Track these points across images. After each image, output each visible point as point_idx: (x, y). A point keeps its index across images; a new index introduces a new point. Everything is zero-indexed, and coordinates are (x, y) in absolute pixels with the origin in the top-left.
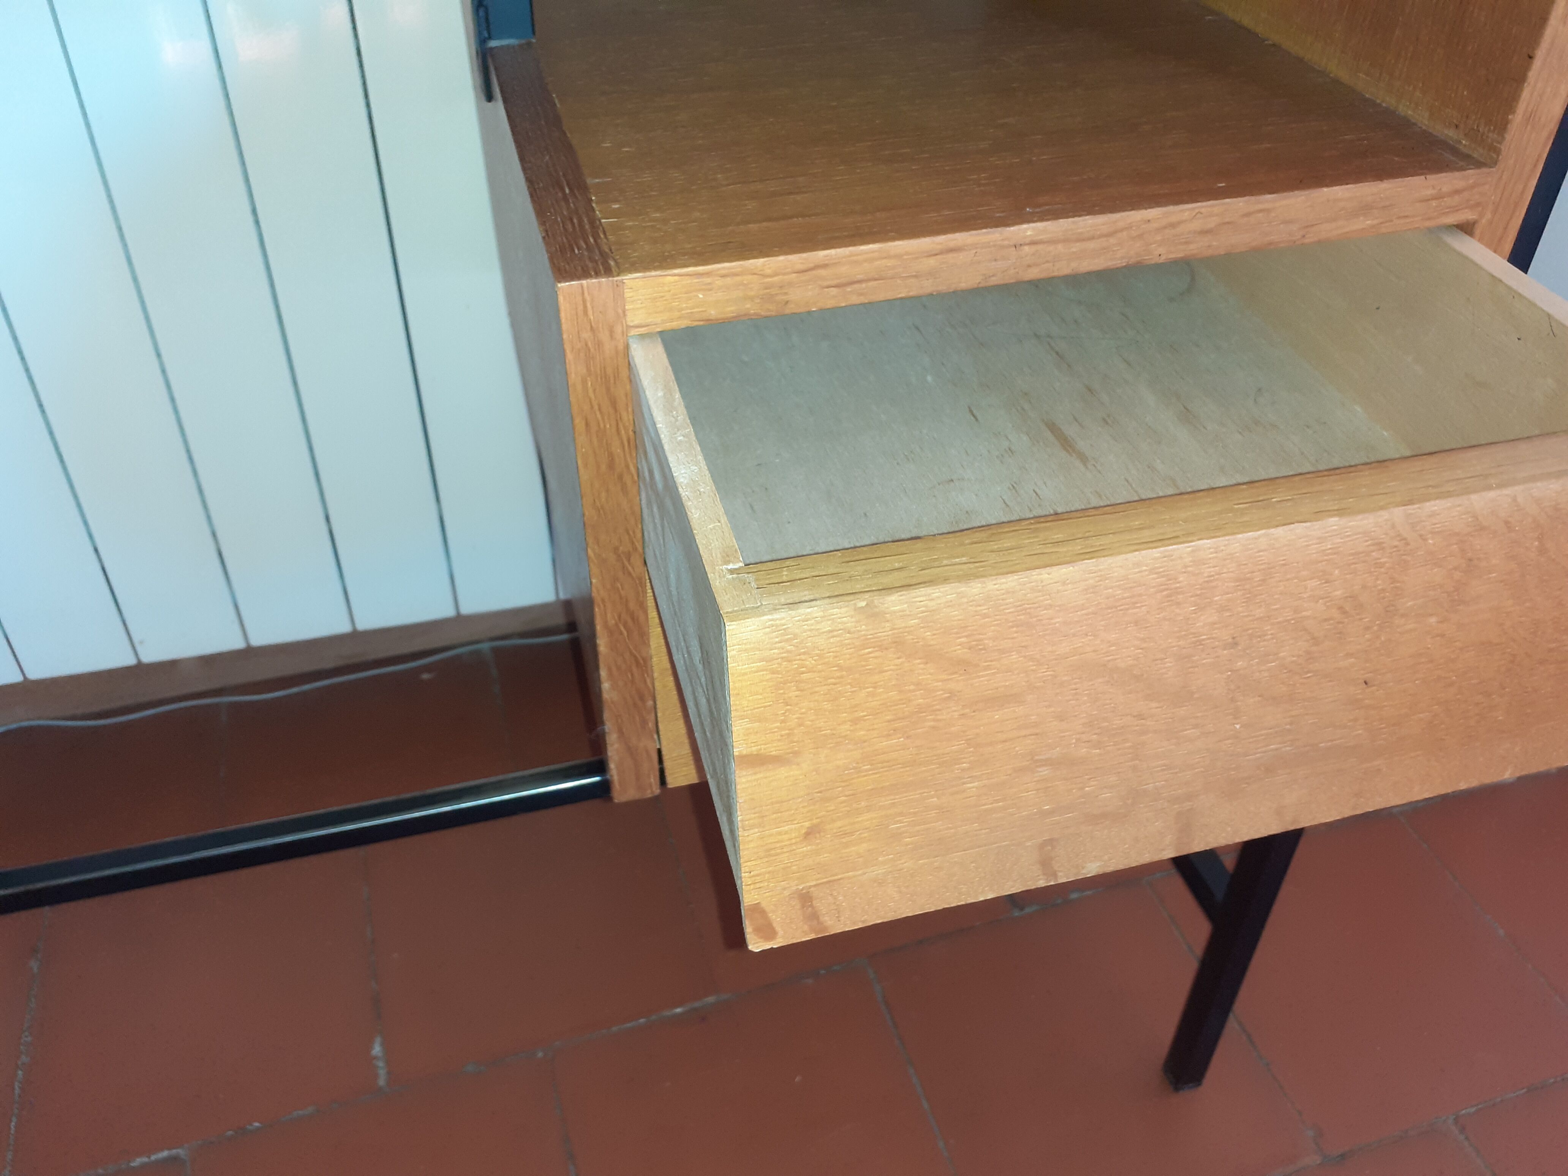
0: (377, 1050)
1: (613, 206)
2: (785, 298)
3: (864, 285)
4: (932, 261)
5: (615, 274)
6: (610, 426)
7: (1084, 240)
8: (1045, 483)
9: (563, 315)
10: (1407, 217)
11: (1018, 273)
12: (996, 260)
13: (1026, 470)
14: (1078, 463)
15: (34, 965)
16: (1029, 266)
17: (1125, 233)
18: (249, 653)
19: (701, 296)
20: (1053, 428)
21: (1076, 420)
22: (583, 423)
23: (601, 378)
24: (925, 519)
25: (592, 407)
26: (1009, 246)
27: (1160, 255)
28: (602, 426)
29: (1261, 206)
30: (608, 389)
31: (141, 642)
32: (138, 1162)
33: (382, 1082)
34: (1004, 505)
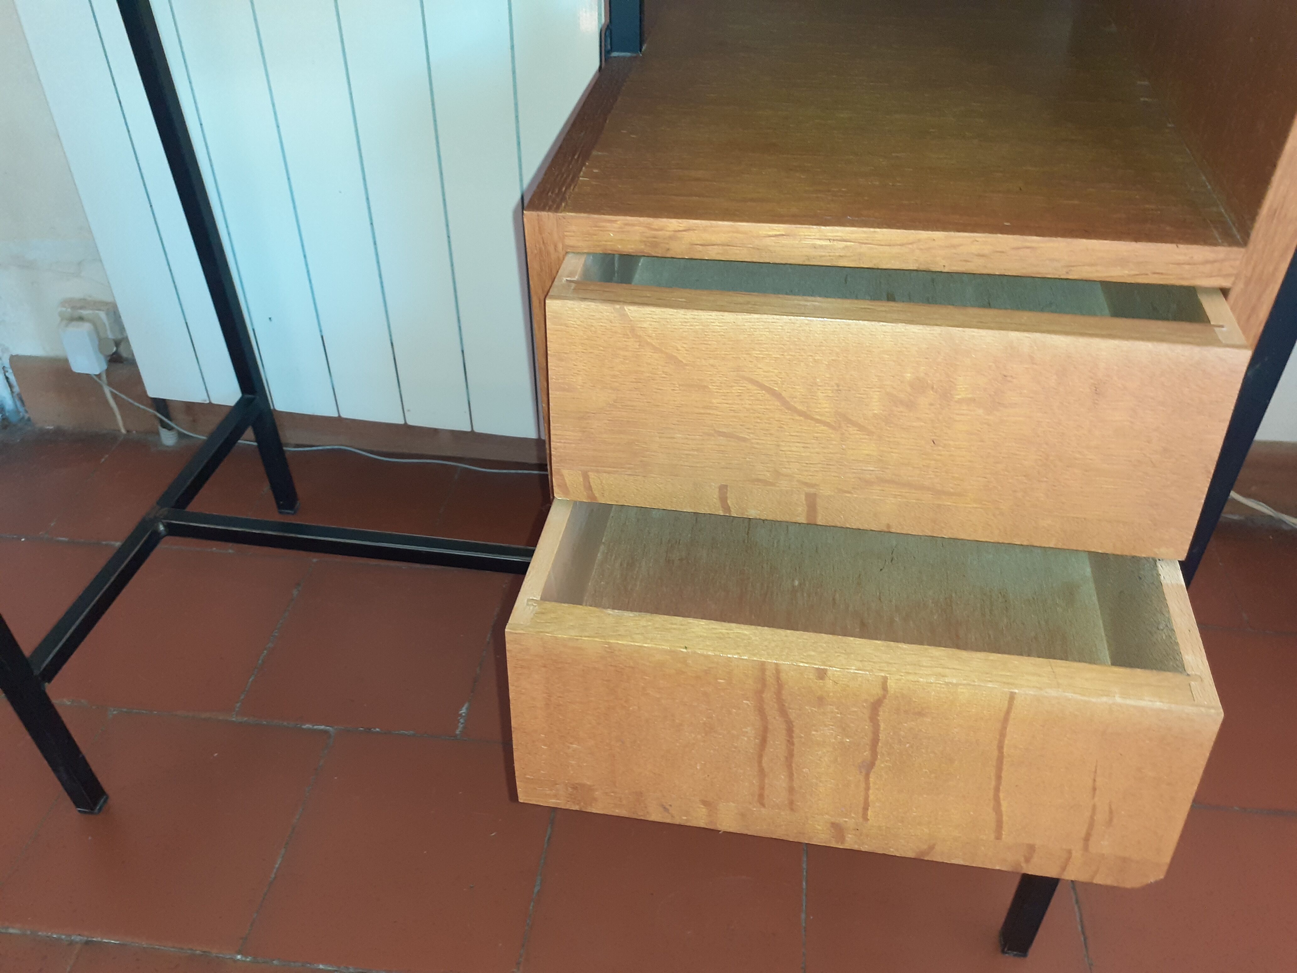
0: (463, 711)
1: (594, 171)
2: (667, 246)
5: (560, 211)
9: (526, 231)
10: (1162, 274)
15: (295, 592)
16: (841, 256)
17: (914, 246)
18: (472, 437)
19: (612, 235)
22: (538, 301)
29: (1028, 244)
32: (307, 726)
33: (458, 732)
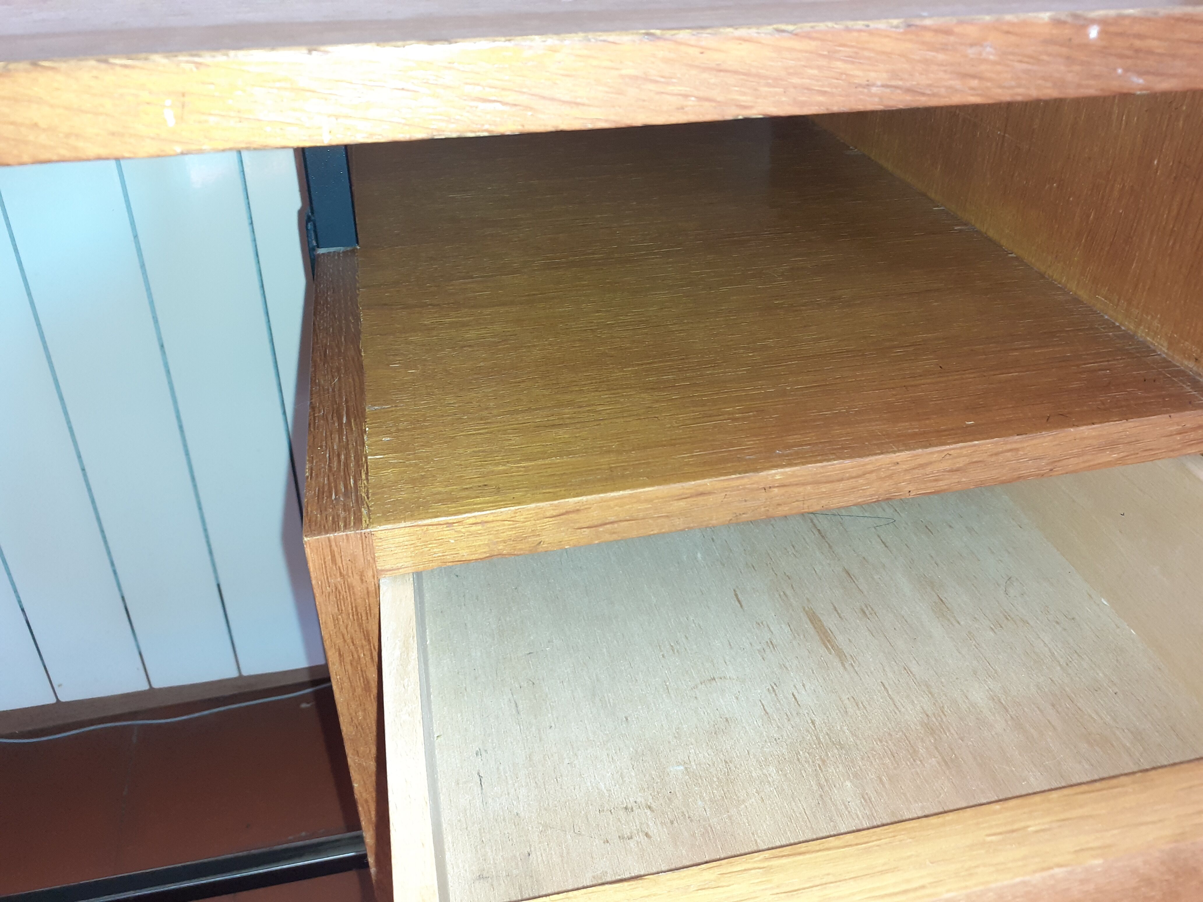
1: (385, 440)
2: (538, 539)
3: (616, 525)
4: (682, 503)
5: (364, 525)
6: (364, 655)
7: (832, 482)
8: (804, 685)
9: (311, 565)
11: (768, 510)
12: (746, 501)
13: (787, 668)
14: (837, 663)
16: (779, 505)
17: (874, 474)
18: (152, 692)
19: (452, 541)
20: (814, 619)
21: (836, 610)
23: (353, 615)
24: (685, 726)
25: (345, 641)
26: (758, 489)
27: (910, 492)
28: (356, 656)
30: (360, 625)
31: (60, 686)
34: (763, 713)
